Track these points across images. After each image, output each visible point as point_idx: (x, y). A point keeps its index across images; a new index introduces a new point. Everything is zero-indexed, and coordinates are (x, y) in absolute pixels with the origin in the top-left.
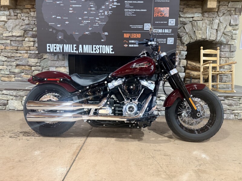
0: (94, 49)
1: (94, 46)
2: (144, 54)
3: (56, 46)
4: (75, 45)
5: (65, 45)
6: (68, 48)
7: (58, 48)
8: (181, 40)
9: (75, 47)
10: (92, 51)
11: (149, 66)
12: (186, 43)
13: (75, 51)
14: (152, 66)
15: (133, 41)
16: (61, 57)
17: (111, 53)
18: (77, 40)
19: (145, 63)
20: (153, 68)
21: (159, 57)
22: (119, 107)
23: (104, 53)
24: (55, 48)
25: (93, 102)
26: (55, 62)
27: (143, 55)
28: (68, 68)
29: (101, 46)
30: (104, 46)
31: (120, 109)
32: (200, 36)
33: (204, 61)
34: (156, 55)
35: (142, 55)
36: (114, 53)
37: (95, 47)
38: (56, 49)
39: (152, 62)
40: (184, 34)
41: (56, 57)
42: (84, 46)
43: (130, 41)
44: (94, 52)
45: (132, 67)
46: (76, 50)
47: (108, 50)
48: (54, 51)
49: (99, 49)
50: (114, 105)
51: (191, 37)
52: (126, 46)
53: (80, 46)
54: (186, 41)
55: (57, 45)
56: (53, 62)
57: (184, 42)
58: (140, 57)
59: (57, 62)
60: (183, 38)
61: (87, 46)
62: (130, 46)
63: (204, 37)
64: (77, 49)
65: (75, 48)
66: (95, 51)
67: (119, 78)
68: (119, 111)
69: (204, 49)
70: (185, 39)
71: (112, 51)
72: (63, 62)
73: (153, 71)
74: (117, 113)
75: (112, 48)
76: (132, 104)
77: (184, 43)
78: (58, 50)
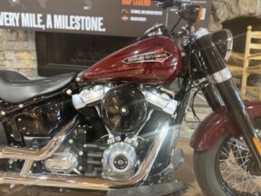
0: (72, 23)
1: (72, 17)
2: (156, 30)
3: (8, 16)
4: (39, 15)
5: (23, 14)
6: (29, 20)
7: (11, 20)
8: (214, 15)
9: (41, 18)
10: (69, 25)
11: (166, 61)
12: (223, 19)
13: (39, 26)
14: (175, 59)
15: (137, 12)
16: (21, 35)
17: (100, 30)
18: (43, 6)
19: (158, 51)
20: (176, 64)
21: (190, 40)
22: (95, 150)
23: (88, 29)
24: (6, 19)
25: (34, 140)
26: (13, 43)
27: (154, 33)
28: (35, 53)
29: (83, 18)
30: (88, 18)
31: (98, 155)
32: (246, 9)
33: (252, 51)
34: (182, 35)
35: (151, 32)
36: (104, 30)
37: (74, 20)
38: (8, 22)
39: (174, 49)
40: (221, 4)
41: (14, 34)
42: (55, 16)
43: (132, 11)
44: (72, 28)
45: (127, 61)
46: (42, 24)
47: (94, 24)
48: (7, 24)
49: (80, 22)
50: (85, 146)
51: (231, 10)
52: (125, 18)
53: (49, 17)
54: (223, 16)
55: (10, 14)
56: (10, 43)
57: (220, 17)
58: (146, 36)
59: (17, 44)
60: (218, 11)
61: (60, 16)
62: (132, 19)
63: (251, 11)
64: (44, 22)
65: (40, 21)
66: (74, 25)
67: (97, 83)
68: (95, 159)
69: (253, 30)
70: (222, 12)
71: (102, 27)
72: (26, 44)
73: (175, 71)
74: (90, 164)
75: (102, 21)
76: (123, 148)
77: (219, 20)
78: (12, 24)
